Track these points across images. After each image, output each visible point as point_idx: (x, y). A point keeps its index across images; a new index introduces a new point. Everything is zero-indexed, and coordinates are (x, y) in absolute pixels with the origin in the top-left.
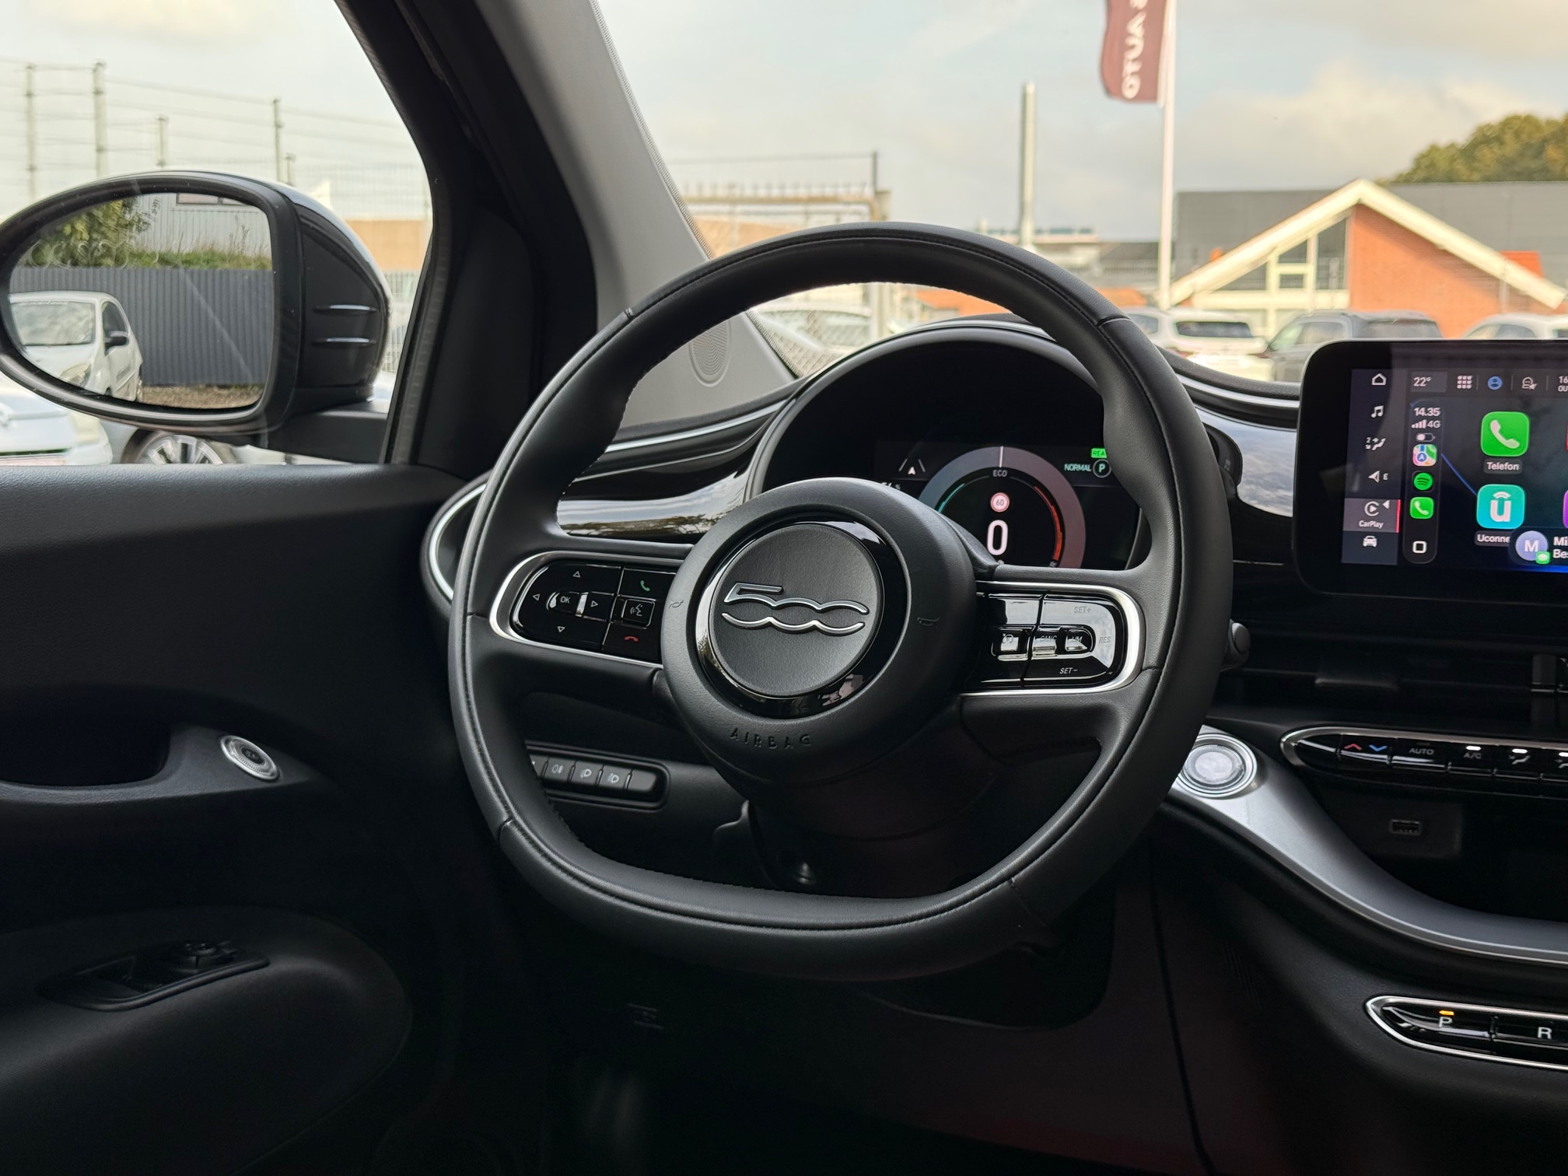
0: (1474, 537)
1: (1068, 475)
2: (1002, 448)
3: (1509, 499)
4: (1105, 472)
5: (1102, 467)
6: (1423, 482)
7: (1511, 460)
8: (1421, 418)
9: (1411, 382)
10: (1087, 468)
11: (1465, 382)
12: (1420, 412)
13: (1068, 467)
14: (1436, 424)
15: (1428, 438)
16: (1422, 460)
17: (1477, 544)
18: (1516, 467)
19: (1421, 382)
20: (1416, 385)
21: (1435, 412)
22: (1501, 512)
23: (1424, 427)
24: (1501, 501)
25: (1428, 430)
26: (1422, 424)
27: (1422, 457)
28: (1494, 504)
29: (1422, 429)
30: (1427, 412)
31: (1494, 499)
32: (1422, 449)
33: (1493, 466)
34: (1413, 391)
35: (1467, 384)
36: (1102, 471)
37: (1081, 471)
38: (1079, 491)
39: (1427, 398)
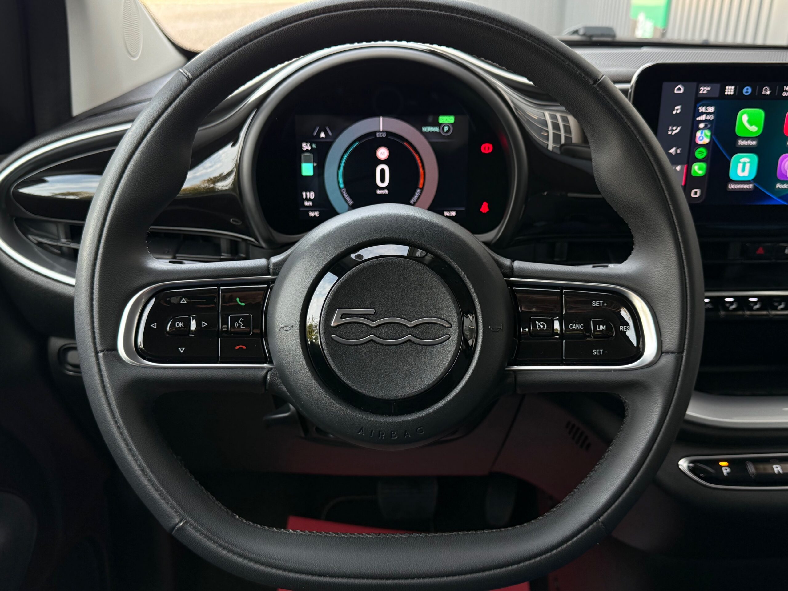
0: (726, 186)
1: (425, 134)
2: (381, 118)
3: (748, 162)
4: (448, 131)
5: (446, 128)
6: (701, 153)
7: (752, 138)
8: (702, 113)
9: (698, 90)
10: (436, 129)
11: (730, 90)
12: (702, 109)
13: (425, 129)
14: (711, 117)
15: (706, 126)
16: (701, 140)
17: (728, 190)
18: (754, 143)
19: (704, 90)
20: (701, 92)
21: (711, 109)
22: (743, 170)
23: (704, 119)
24: (744, 164)
25: (706, 121)
26: (703, 118)
27: (701, 138)
28: (740, 166)
29: (703, 120)
30: (706, 109)
31: (740, 162)
32: (702, 133)
33: (741, 143)
34: (699, 96)
35: (731, 92)
36: (447, 131)
37: (433, 132)
38: (432, 144)
39: (706, 100)
